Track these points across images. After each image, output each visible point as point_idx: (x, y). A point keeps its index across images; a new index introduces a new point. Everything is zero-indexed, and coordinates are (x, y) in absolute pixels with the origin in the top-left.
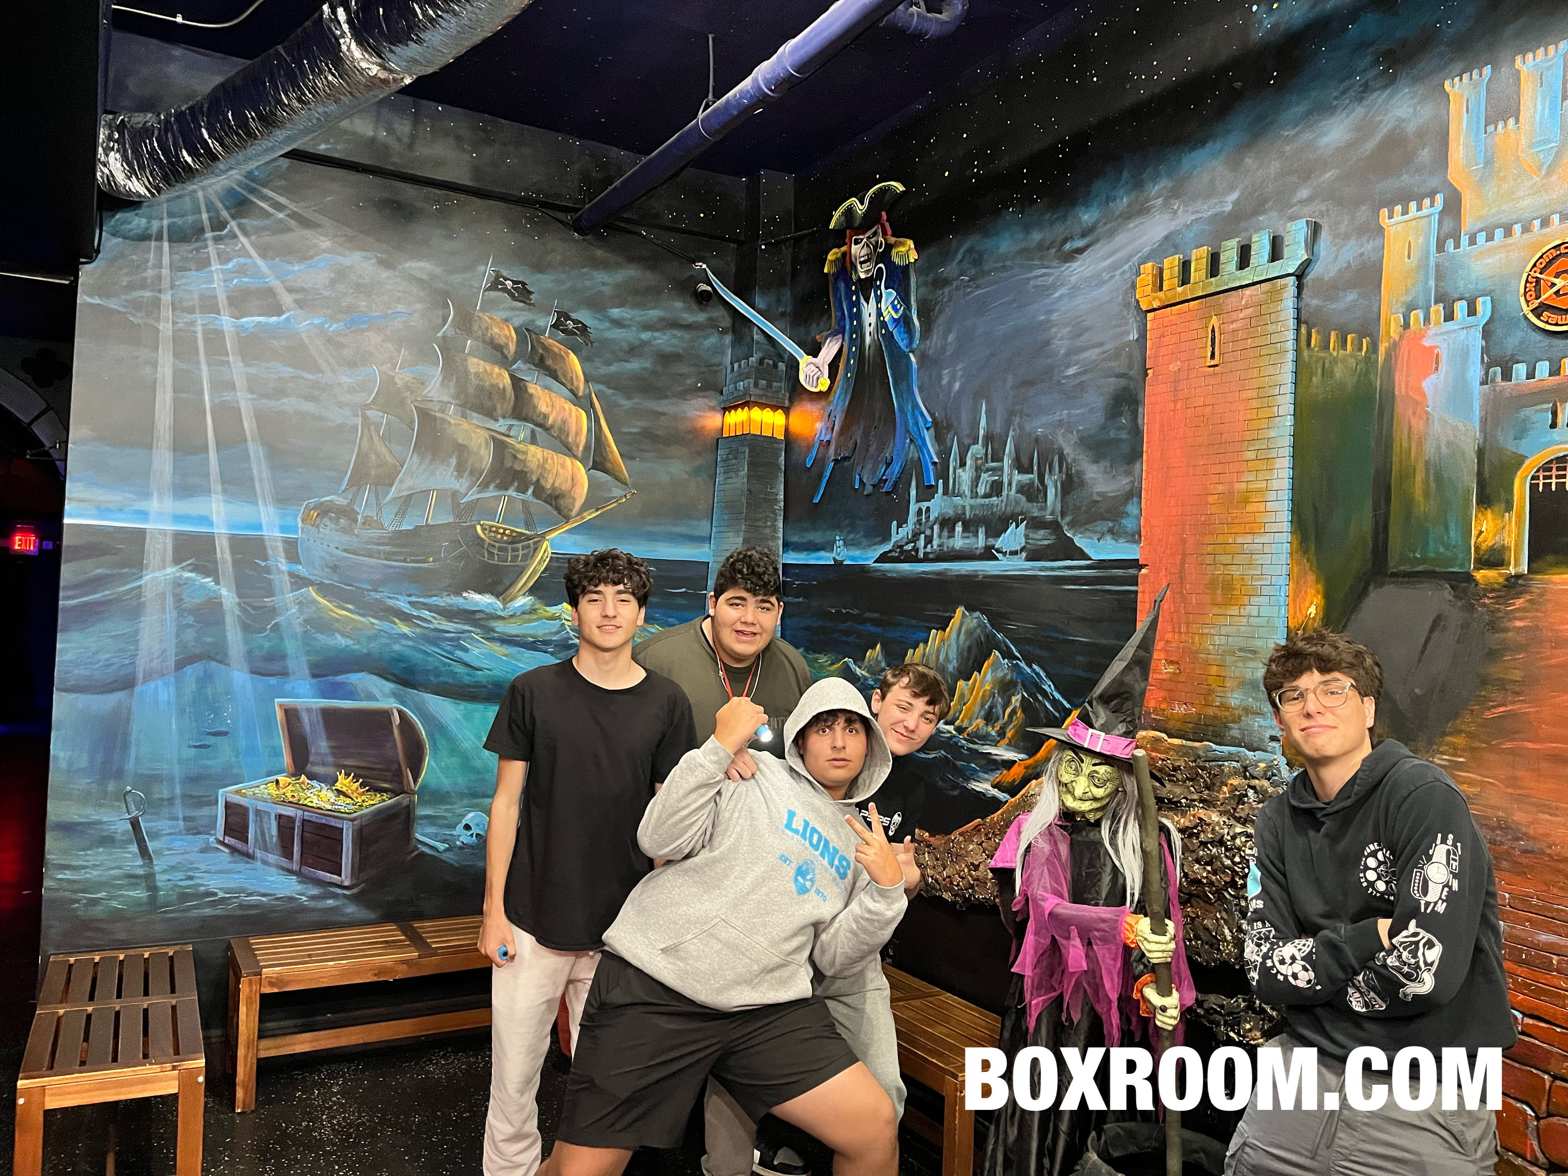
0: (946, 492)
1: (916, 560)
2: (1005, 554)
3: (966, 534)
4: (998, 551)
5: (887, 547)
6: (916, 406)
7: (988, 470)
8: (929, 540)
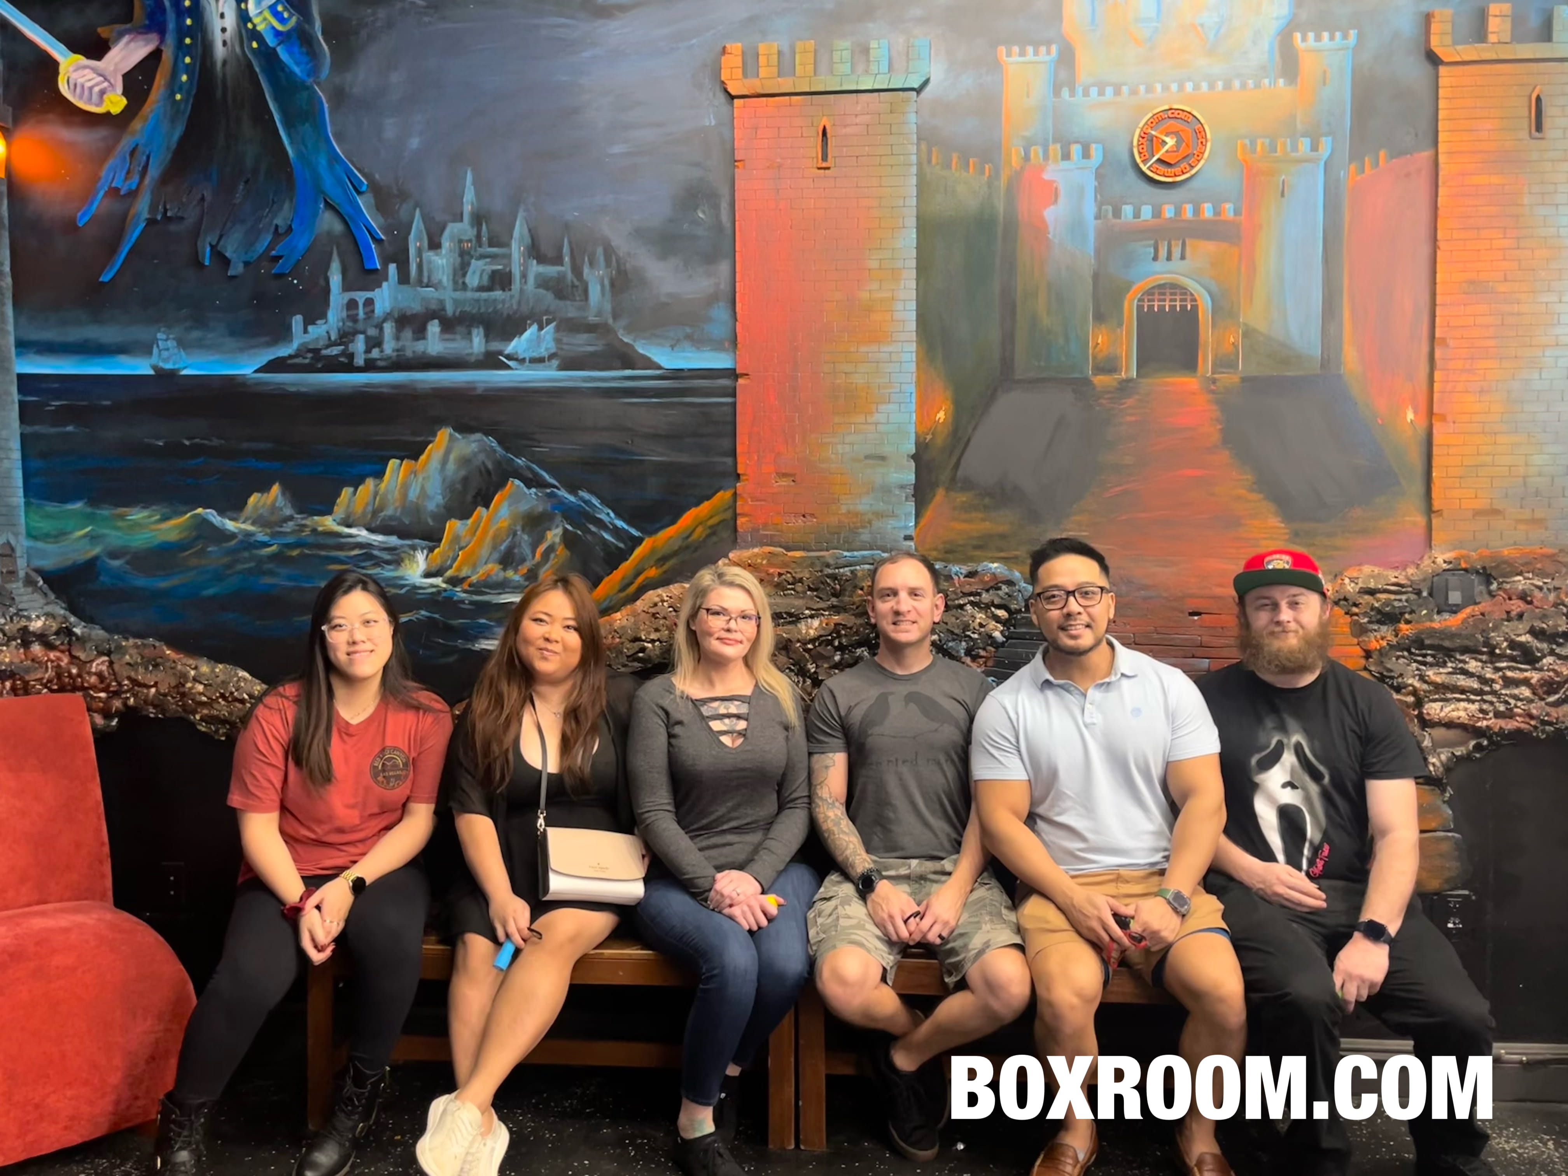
0: (404, 278)
1: (349, 367)
2: (522, 361)
3: (447, 336)
4: (509, 357)
5: (284, 351)
6: (334, 158)
7: (482, 257)
8: (375, 343)
